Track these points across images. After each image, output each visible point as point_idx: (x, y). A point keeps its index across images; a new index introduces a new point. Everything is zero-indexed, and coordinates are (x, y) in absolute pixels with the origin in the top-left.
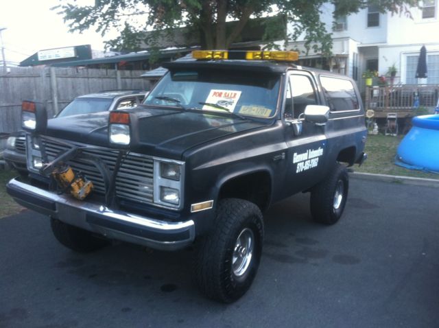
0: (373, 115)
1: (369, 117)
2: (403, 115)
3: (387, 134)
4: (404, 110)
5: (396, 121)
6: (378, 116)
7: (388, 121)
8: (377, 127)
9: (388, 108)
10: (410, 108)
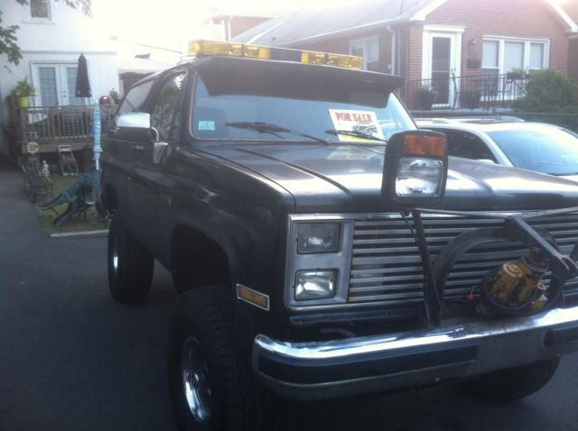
0: (37, 150)
1: (32, 152)
2: (79, 147)
3: (65, 174)
4: (78, 141)
5: (72, 155)
6: (44, 151)
7: (63, 156)
8: (46, 166)
9: (57, 138)
10: (85, 136)
